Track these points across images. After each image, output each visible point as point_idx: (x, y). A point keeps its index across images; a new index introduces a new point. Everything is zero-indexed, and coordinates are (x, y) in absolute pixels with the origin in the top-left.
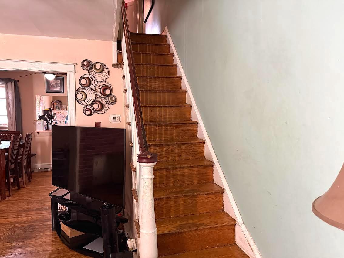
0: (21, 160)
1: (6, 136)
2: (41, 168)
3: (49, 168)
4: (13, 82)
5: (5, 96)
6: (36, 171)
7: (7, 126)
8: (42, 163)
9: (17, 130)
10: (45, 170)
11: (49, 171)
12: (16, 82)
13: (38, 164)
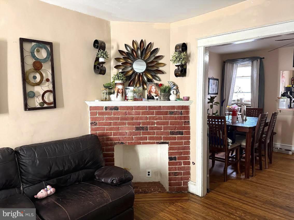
0: (264, 140)
1: (250, 112)
2: (281, 149)
3: (290, 151)
4: (259, 60)
5: (250, 75)
6: (275, 150)
7: (250, 103)
8: (282, 143)
9: (258, 107)
10: (286, 152)
11: (290, 154)
12: (261, 59)
13: (277, 144)
